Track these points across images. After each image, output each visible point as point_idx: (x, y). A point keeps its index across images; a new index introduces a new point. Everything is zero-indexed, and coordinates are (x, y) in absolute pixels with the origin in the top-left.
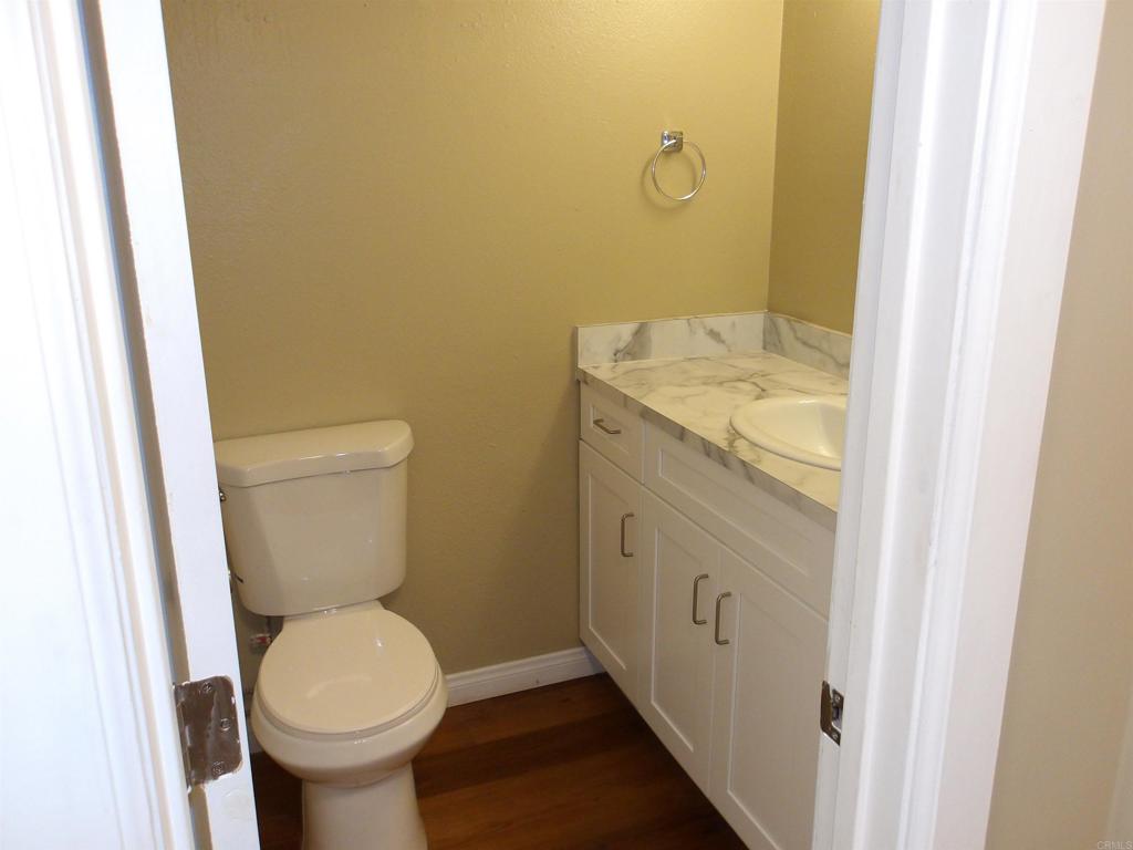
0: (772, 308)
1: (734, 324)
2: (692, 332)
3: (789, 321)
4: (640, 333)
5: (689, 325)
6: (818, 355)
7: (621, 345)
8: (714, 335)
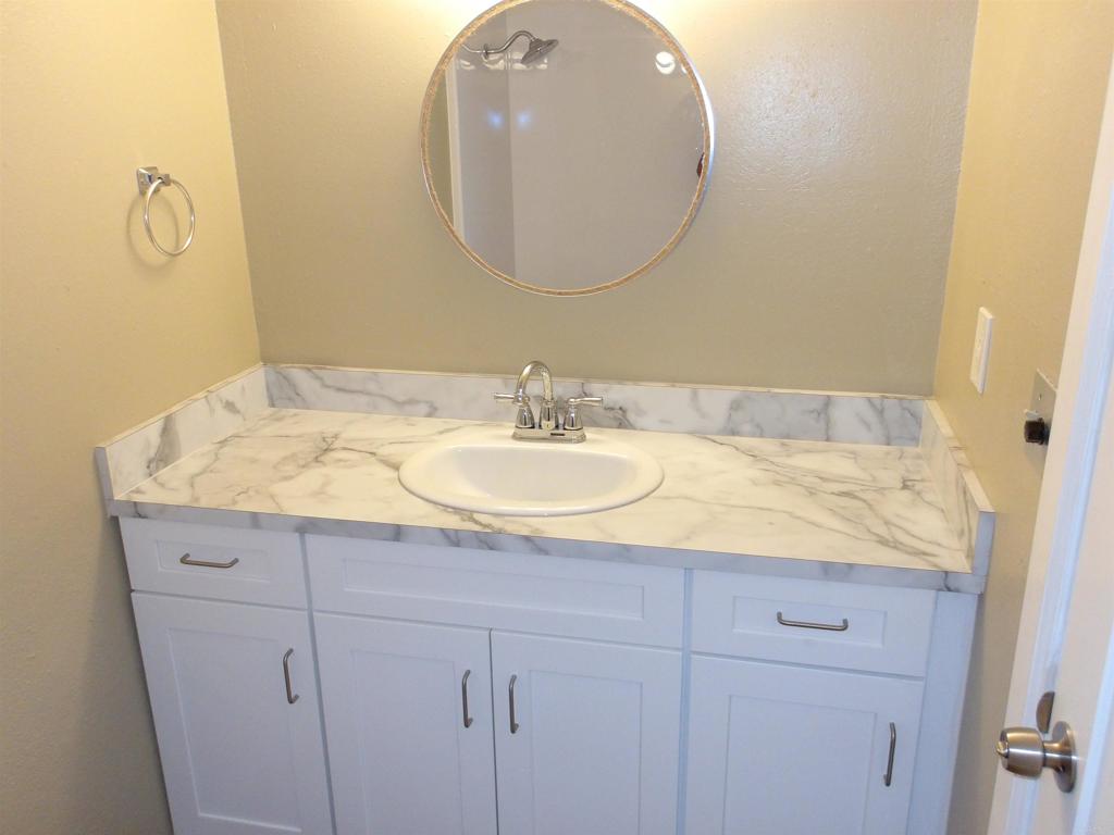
0: (267, 359)
1: (243, 388)
2: (212, 411)
3: (309, 370)
4: (167, 430)
5: (208, 402)
6: (363, 399)
7: (152, 453)
8: (230, 406)
